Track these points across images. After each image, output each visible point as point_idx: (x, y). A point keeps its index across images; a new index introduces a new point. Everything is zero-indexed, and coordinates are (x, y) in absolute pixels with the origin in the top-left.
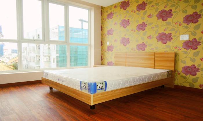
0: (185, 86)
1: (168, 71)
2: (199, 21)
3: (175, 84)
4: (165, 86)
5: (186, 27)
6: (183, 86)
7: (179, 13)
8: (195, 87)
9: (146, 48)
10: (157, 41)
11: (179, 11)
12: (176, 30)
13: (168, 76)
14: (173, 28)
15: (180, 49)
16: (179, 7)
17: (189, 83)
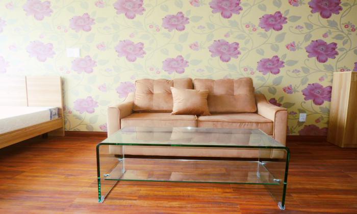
0: (81, 130)
1: (50, 110)
3: (66, 130)
4: (49, 135)
6: (77, 130)
8: (94, 131)
13: (51, 117)
17: (86, 124)
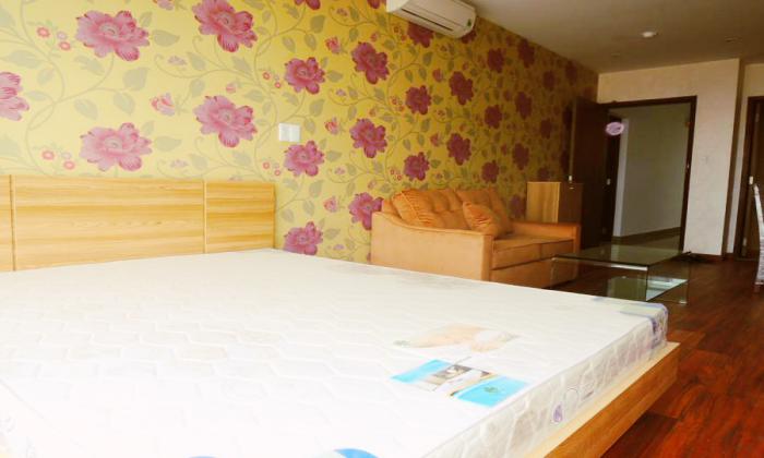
2: (321, 89)
5: (293, 101)
7: (274, 39)
9: (145, 158)
10: (202, 131)
11: (275, 35)
12: (266, 100)
14: (257, 88)
15: (278, 173)
16: (272, 17)
